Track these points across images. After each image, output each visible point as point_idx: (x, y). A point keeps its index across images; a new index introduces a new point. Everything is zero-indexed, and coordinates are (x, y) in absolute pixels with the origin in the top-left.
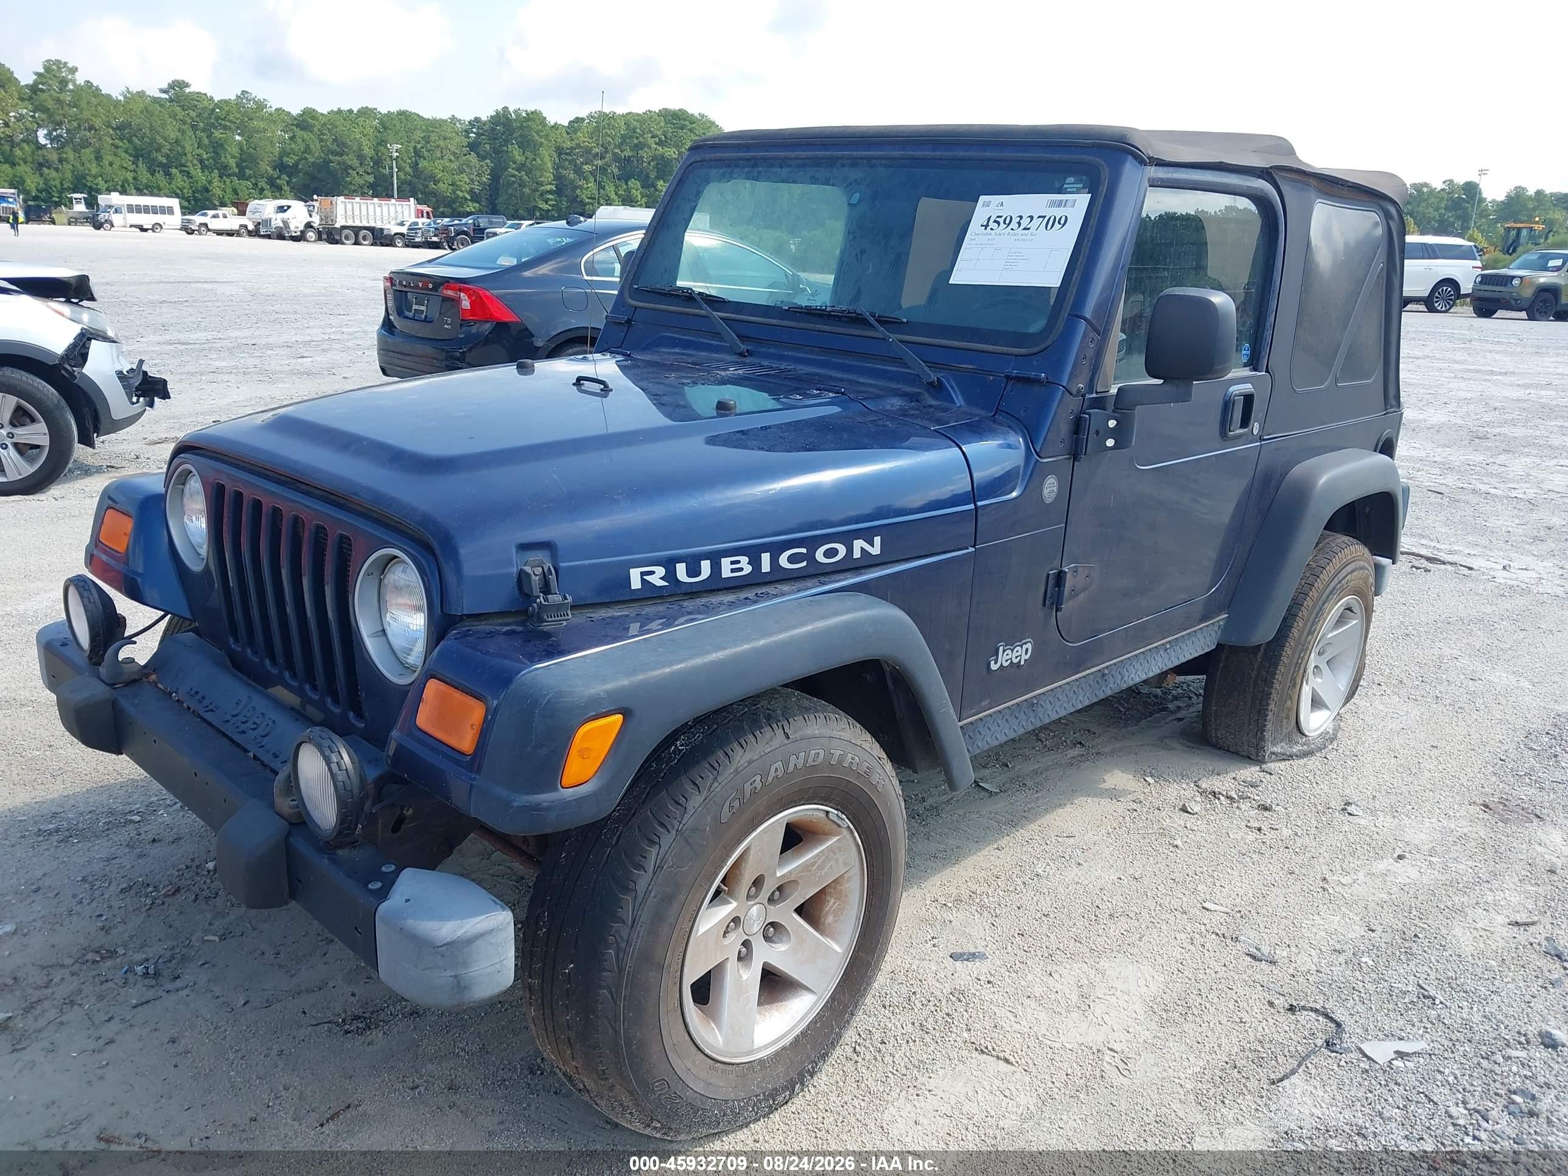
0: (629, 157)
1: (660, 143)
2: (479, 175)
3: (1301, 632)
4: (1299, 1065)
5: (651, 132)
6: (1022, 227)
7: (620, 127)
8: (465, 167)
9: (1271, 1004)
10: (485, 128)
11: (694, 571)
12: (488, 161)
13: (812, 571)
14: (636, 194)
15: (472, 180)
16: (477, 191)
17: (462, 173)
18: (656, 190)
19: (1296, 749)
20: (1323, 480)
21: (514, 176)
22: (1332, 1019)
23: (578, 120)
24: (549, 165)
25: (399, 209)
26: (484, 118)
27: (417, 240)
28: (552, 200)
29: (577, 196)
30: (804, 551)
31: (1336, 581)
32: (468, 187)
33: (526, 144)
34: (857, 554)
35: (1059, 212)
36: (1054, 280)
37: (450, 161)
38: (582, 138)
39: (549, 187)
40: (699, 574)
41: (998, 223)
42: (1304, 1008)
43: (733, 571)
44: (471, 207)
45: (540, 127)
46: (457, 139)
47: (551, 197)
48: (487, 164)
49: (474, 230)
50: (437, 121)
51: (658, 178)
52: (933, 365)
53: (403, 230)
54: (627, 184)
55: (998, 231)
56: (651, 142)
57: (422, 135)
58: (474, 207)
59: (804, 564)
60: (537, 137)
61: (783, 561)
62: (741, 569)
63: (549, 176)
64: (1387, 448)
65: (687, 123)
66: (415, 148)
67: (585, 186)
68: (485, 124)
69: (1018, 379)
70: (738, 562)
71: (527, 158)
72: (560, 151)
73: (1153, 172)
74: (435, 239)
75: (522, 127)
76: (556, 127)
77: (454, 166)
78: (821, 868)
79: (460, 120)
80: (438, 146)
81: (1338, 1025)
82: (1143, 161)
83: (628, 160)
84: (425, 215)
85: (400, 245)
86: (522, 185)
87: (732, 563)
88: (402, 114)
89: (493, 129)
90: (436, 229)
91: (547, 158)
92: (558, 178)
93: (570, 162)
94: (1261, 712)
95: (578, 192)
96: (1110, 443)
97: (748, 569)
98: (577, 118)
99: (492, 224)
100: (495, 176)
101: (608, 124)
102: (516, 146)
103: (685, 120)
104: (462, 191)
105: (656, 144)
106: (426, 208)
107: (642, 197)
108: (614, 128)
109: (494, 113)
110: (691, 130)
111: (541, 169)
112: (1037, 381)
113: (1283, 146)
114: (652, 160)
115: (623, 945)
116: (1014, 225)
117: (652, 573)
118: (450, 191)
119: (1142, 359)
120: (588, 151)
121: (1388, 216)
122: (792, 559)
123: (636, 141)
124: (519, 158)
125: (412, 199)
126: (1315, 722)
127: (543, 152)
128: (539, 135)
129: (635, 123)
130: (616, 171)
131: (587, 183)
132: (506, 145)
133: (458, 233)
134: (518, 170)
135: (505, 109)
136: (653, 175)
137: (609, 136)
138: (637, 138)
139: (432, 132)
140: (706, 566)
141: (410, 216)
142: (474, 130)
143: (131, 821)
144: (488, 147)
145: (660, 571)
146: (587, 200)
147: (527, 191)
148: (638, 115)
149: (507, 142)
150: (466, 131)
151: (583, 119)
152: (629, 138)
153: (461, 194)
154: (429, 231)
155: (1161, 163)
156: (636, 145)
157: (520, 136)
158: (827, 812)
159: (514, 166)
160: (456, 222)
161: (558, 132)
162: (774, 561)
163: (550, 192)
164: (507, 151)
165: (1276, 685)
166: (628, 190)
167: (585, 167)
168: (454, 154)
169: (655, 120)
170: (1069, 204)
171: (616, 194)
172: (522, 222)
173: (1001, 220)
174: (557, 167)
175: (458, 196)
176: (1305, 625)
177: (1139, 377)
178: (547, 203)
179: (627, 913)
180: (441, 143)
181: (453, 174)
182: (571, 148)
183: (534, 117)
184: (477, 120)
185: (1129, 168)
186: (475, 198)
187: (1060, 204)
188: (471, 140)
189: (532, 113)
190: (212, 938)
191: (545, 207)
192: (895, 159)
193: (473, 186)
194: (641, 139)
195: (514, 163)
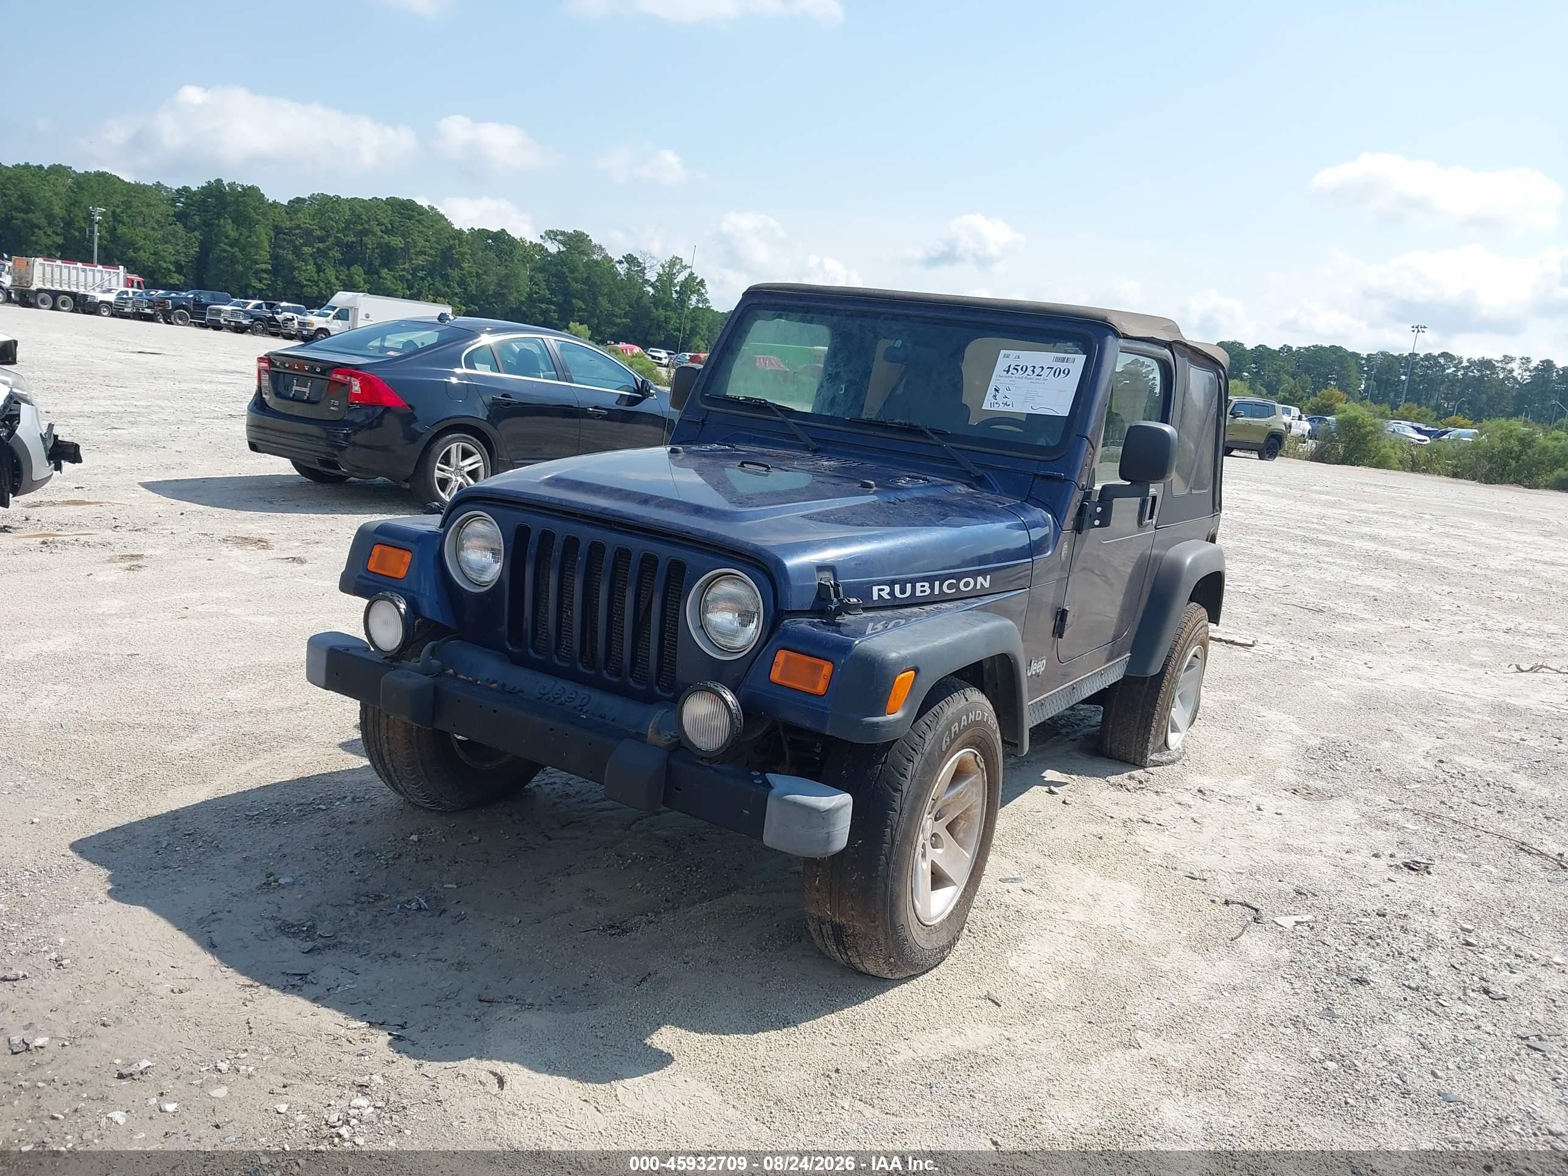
0: (352, 242)
1: (386, 232)
2: (186, 246)
3: (1174, 669)
4: (1243, 931)
5: (377, 220)
6: (1036, 374)
7: (345, 212)
8: (170, 237)
9: (1213, 901)
10: (194, 198)
11: (903, 591)
12: (197, 233)
14: (359, 279)
15: (177, 251)
16: (183, 263)
17: (166, 243)
18: (380, 277)
19: (1164, 758)
20: (1188, 561)
21: (225, 251)
22: (1252, 908)
23: (299, 200)
24: (266, 244)
25: (106, 276)
26: (194, 189)
27: (126, 310)
28: (266, 279)
29: (294, 277)
30: (953, 582)
31: (1193, 633)
32: (173, 259)
33: (242, 219)
34: (979, 586)
35: (1063, 366)
36: (1065, 412)
37: (154, 229)
38: (304, 220)
39: (264, 266)
40: (905, 593)
41: (1017, 370)
42: (1233, 902)
43: (921, 592)
44: (176, 279)
45: (257, 204)
46: (163, 208)
47: (265, 276)
48: (196, 238)
49: (194, 305)
50: (141, 186)
51: (382, 265)
52: (978, 465)
53: (111, 298)
54: (349, 269)
55: (1017, 375)
56: (377, 229)
57: (122, 199)
58: (179, 280)
59: (954, 590)
60: (253, 214)
61: (945, 588)
62: (925, 591)
63: (264, 254)
64: (1213, 539)
65: (415, 214)
66: (114, 212)
67: (304, 268)
68: (195, 193)
69: (1044, 477)
70: (924, 586)
71: (241, 234)
72: (277, 230)
73: (1122, 342)
74: (148, 311)
75: (236, 202)
76: (275, 205)
77: (158, 235)
78: (964, 797)
79: (166, 188)
80: (141, 213)
81: (1257, 910)
82: (1118, 335)
83: (350, 246)
84: (135, 284)
85: (106, 314)
86: (233, 261)
87: (921, 586)
88: (101, 176)
89: (204, 201)
90: (149, 300)
91: (264, 237)
92: (275, 257)
93: (290, 242)
94: (1147, 728)
95: (296, 273)
96: (1097, 522)
97: (928, 591)
98: (298, 198)
99: (216, 300)
100: (205, 248)
101: (332, 208)
102: (230, 221)
103: (413, 211)
104: (165, 262)
105: (382, 232)
106: (136, 278)
107: (365, 283)
108: (338, 212)
109: (205, 185)
110: (419, 221)
111: (257, 246)
112: (1059, 479)
113: (1173, 327)
114: (377, 248)
115: (895, 827)
116: (1029, 371)
117: (883, 590)
118: (152, 260)
119: (1117, 466)
120: (309, 233)
121: (1219, 376)
122: (949, 587)
123: (360, 227)
124: (233, 234)
125: (121, 267)
126: (1174, 739)
127: (259, 228)
128: (256, 212)
129: (361, 209)
130: (338, 255)
131: (306, 265)
132: (218, 219)
133: (177, 307)
134: (231, 246)
135: (219, 181)
136: (377, 262)
137: (332, 219)
138: (362, 224)
139: (135, 197)
140: (909, 587)
141: (118, 284)
142: (182, 199)
143: (319, 809)
144: (197, 218)
145: (887, 589)
146: (305, 283)
147: (240, 268)
148: (364, 201)
149: (219, 215)
150: (173, 200)
151: (304, 200)
152: (353, 224)
153: (165, 265)
154: (142, 302)
155: (1126, 337)
156: (361, 232)
157: (234, 210)
158: (976, 755)
159: (227, 241)
160: (173, 295)
161: (277, 211)
162: (940, 587)
163: (265, 271)
164: (219, 226)
165: (1158, 709)
166: (350, 276)
167: (305, 249)
168: (158, 222)
169: (382, 208)
170: (1070, 360)
171: (337, 279)
172: (249, 301)
173: (1019, 368)
174: (275, 245)
175: (160, 266)
176: (1176, 663)
177: (1116, 479)
178: (261, 282)
179: (896, 806)
180: (144, 209)
181: (156, 244)
182: (291, 228)
183: (252, 193)
184: (186, 189)
185: (1110, 339)
186: (180, 268)
187: (1063, 360)
188: (177, 210)
189: (249, 188)
190: (450, 886)
191: (259, 285)
192: (929, 318)
193: (178, 258)
194: (366, 226)
195: (227, 238)
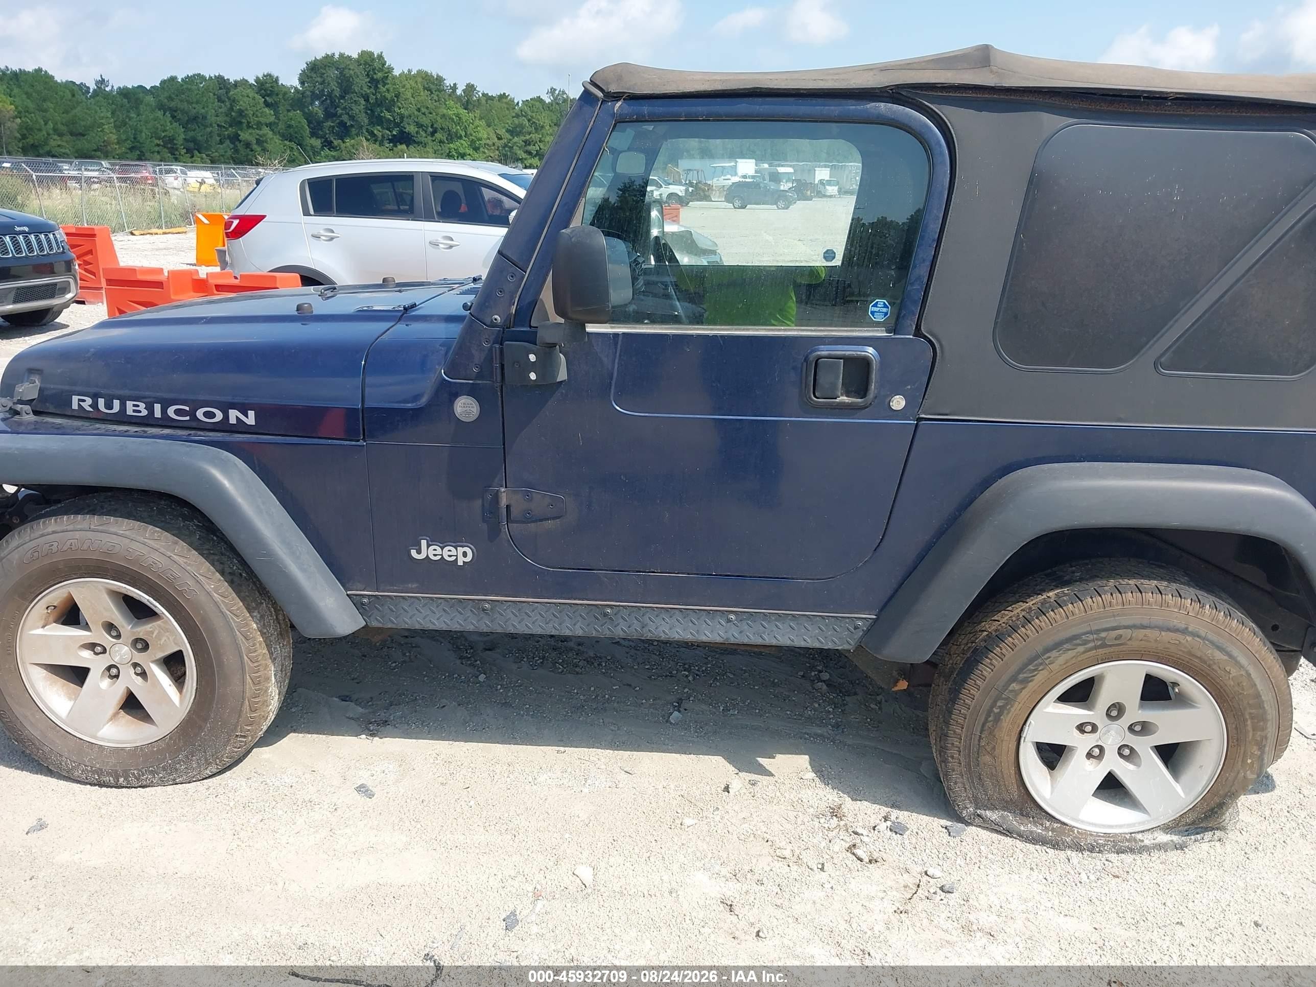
11: (109, 406)
13: (194, 424)
30: (187, 408)
34: (233, 421)
40: (112, 408)
43: (134, 411)
59: (188, 418)
61: (171, 411)
62: (140, 412)
70: (138, 406)
78: (158, 638)
87: (134, 406)
97: (144, 413)
117: (85, 401)
122: (177, 412)
140: (116, 404)
145: (89, 401)
162: (164, 411)
